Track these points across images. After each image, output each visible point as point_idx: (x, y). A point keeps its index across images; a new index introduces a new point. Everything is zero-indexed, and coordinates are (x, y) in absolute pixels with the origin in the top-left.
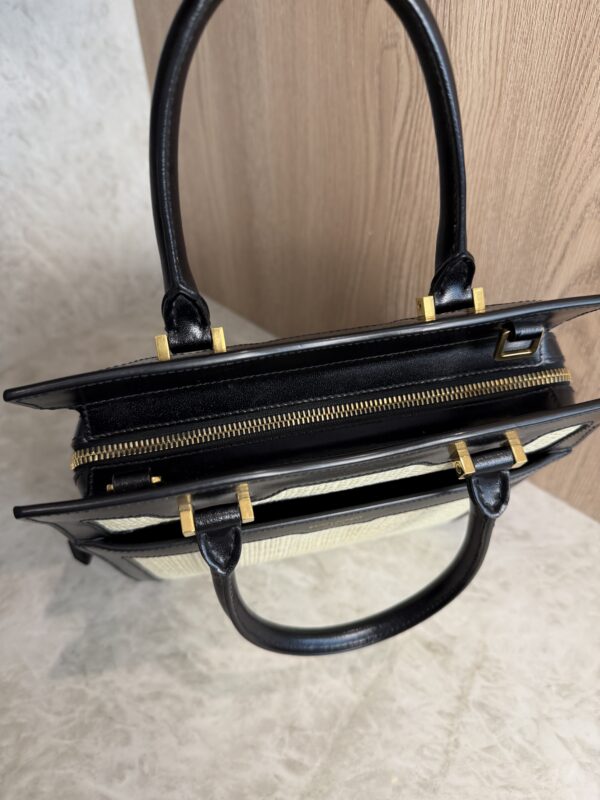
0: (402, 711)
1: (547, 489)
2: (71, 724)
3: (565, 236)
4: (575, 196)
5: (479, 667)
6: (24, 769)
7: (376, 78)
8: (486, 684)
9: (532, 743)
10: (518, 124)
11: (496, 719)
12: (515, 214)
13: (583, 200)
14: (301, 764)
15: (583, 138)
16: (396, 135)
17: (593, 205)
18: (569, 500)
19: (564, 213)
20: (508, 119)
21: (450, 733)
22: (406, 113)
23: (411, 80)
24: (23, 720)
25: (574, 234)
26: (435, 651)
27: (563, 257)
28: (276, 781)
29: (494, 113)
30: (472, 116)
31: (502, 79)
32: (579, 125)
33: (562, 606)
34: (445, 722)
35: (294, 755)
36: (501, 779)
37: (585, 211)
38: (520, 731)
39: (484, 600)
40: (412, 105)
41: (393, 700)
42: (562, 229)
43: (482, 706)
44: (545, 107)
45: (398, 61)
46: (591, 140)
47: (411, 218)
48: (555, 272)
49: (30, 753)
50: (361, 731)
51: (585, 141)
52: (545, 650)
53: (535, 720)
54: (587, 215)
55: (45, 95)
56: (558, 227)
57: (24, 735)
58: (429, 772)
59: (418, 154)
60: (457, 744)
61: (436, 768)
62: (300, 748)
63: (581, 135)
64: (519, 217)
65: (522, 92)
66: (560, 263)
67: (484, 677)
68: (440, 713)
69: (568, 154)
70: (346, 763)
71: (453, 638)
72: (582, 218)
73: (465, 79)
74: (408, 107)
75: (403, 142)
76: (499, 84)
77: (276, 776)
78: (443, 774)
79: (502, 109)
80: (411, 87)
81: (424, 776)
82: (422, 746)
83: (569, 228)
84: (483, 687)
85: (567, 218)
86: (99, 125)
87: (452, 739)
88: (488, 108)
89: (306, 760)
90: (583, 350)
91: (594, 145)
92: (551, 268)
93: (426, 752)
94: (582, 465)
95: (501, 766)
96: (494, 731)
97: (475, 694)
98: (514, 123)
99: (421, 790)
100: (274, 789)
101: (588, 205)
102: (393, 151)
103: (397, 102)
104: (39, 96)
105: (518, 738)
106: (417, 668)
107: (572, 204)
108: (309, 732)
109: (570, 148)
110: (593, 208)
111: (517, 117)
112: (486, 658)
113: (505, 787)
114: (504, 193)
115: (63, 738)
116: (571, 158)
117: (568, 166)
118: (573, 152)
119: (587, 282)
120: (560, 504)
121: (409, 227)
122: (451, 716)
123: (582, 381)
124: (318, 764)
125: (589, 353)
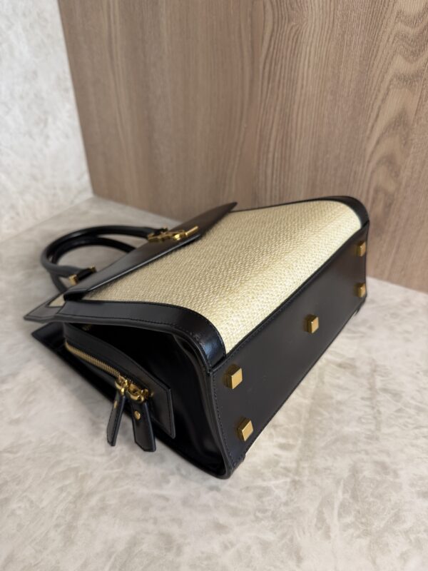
0: (339, 403)
2: (116, 459)
3: (378, 103)
4: (383, 77)
5: (375, 371)
6: (90, 494)
7: (249, 20)
8: (382, 378)
9: (421, 403)
10: (346, 36)
11: (396, 395)
12: (346, 95)
13: (388, 78)
14: (289, 445)
15: (386, 38)
16: (263, 56)
17: (395, 79)
18: (390, 279)
19: (377, 88)
20: (339, 34)
21: (373, 408)
22: (271, 40)
23: (274, 18)
24: (76, 465)
25: (383, 100)
26: (345, 368)
27: (377, 116)
28: (276, 458)
29: (330, 31)
30: (315, 36)
31: (334, 9)
32: (384, 32)
33: (407, 332)
34: (368, 403)
35: (282, 441)
36: (413, 424)
37: (390, 84)
38: (413, 398)
39: (362, 337)
40: (275, 34)
41: (331, 398)
42: (376, 98)
43: (385, 390)
44: (362, 23)
45: (264, 7)
46: (391, 40)
47: (275, 110)
48: (373, 127)
49: (90, 484)
50: (319, 418)
51: (388, 41)
52: (408, 356)
53: (418, 391)
54: (391, 86)
56: (374, 97)
57: (80, 474)
58: (370, 430)
59: (279, 66)
60: (379, 412)
61: (373, 427)
62: (285, 436)
63: (385, 38)
64: (348, 96)
65: (347, 16)
66: (376, 120)
67: (379, 375)
68: (363, 399)
69: (377, 52)
70: (317, 437)
71: (353, 359)
72: (388, 89)
73: (310, 13)
74: (271, 36)
75: (268, 61)
76: (332, 13)
77: (276, 455)
78: (378, 429)
79: (335, 28)
80: (274, 23)
81: (368, 433)
82: (360, 418)
83: (380, 97)
84: (382, 381)
85: (379, 91)
86: (35, 73)
87: (375, 410)
88: (326, 29)
89: (291, 441)
90: (393, 174)
91: (393, 42)
92: (370, 125)
93: (363, 421)
94: (397, 252)
95: (410, 418)
96: (397, 401)
97: (379, 384)
98: (343, 36)
99: (369, 441)
100: (277, 463)
101: (391, 80)
102: (261, 67)
103: (264, 34)
105: (412, 402)
106: (338, 378)
107: (381, 82)
108: (287, 426)
109: (379, 47)
110: (395, 82)
111: (344, 32)
112: (377, 366)
113: (416, 428)
114: (338, 82)
115: (112, 468)
116: (380, 53)
117: (378, 57)
118: (381, 49)
119: (393, 129)
121: (274, 117)
122: (370, 399)
123: (393, 195)
124: (300, 442)
125: (397, 175)
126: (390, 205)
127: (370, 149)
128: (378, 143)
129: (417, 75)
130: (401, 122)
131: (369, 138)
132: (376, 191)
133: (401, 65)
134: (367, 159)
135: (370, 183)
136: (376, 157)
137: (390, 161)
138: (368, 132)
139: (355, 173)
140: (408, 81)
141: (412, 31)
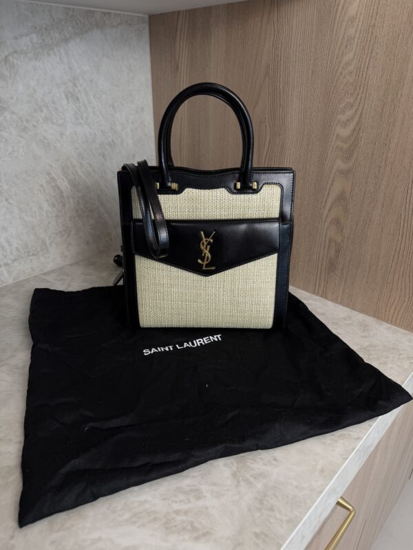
1: (332, 301)
3: (329, 185)
4: (331, 170)
12: (310, 180)
18: (341, 303)
19: (327, 177)
20: (306, 145)
22: (269, 146)
23: (271, 134)
25: (332, 184)
27: (329, 193)
29: (301, 144)
30: (293, 146)
31: (303, 131)
32: (330, 145)
40: (271, 143)
42: (327, 183)
45: (266, 127)
46: (334, 149)
51: (332, 150)
54: (335, 176)
55: (115, 141)
63: (331, 148)
64: (312, 181)
66: (328, 196)
72: (334, 178)
73: (290, 132)
74: (269, 144)
76: (302, 133)
79: (304, 142)
80: (271, 137)
83: (330, 182)
85: (329, 178)
88: (299, 143)
91: (335, 151)
92: (325, 199)
94: (345, 282)
98: (308, 146)
101: (335, 173)
103: (265, 141)
104: (113, 140)
107: (330, 174)
109: (328, 153)
110: (338, 173)
111: (309, 144)
116: (328, 157)
119: (338, 202)
120: (338, 305)
123: (340, 244)
125: (342, 231)
126: (339, 251)
127: (325, 214)
128: (329, 210)
129: (349, 171)
130: (342, 198)
131: (324, 207)
132: (330, 242)
133: (340, 164)
134: (324, 220)
135: (326, 236)
136: (329, 220)
137: (337, 222)
138: (323, 204)
139: (317, 229)
140: (345, 173)
141: (345, 146)
